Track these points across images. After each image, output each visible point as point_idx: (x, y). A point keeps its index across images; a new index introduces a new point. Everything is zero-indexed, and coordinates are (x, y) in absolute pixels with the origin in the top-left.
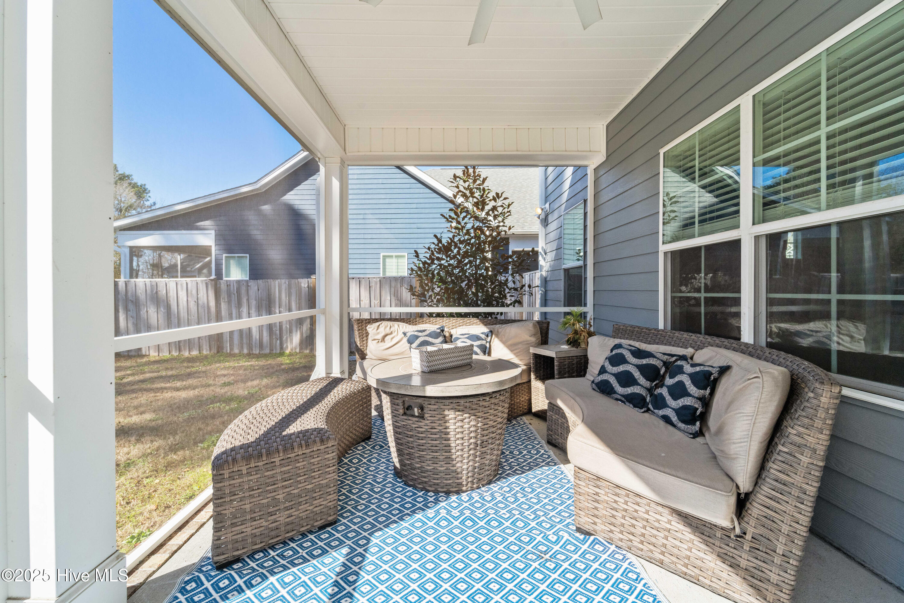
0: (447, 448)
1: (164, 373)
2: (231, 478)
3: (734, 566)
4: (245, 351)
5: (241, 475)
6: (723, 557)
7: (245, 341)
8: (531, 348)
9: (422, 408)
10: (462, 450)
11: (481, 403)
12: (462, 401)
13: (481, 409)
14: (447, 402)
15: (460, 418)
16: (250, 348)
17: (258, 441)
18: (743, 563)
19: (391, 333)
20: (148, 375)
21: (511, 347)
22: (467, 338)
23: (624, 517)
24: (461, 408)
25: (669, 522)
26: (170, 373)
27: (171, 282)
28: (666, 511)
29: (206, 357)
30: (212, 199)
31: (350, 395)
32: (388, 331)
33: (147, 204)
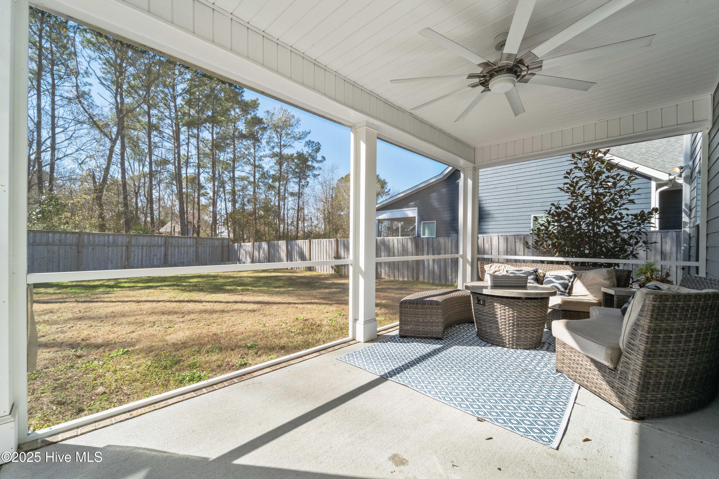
0: (496, 323)
1: (391, 287)
2: (405, 308)
3: (612, 387)
4: (431, 281)
5: (407, 308)
6: (608, 382)
7: (431, 275)
8: (602, 288)
9: (484, 301)
10: (505, 325)
11: (516, 303)
12: (504, 300)
13: (516, 306)
14: (496, 299)
15: (503, 308)
16: (434, 280)
17: (414, 300)
18: (616, 385)
19: (499, 271)
20: (384, 287)
21: (588, 287)
22: (554, 278)
23: (581, 368)
24: (504, 303)
25: (590, 366)
26: (393, 287)
27: (395, 239)
28: (589, 360)
29: (411, 282)
30: (416, 188)
31: (461, 296)
32: (497, 269)
33: (386, 190)
